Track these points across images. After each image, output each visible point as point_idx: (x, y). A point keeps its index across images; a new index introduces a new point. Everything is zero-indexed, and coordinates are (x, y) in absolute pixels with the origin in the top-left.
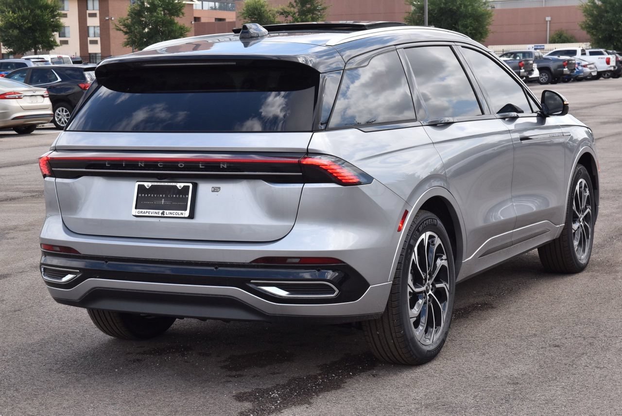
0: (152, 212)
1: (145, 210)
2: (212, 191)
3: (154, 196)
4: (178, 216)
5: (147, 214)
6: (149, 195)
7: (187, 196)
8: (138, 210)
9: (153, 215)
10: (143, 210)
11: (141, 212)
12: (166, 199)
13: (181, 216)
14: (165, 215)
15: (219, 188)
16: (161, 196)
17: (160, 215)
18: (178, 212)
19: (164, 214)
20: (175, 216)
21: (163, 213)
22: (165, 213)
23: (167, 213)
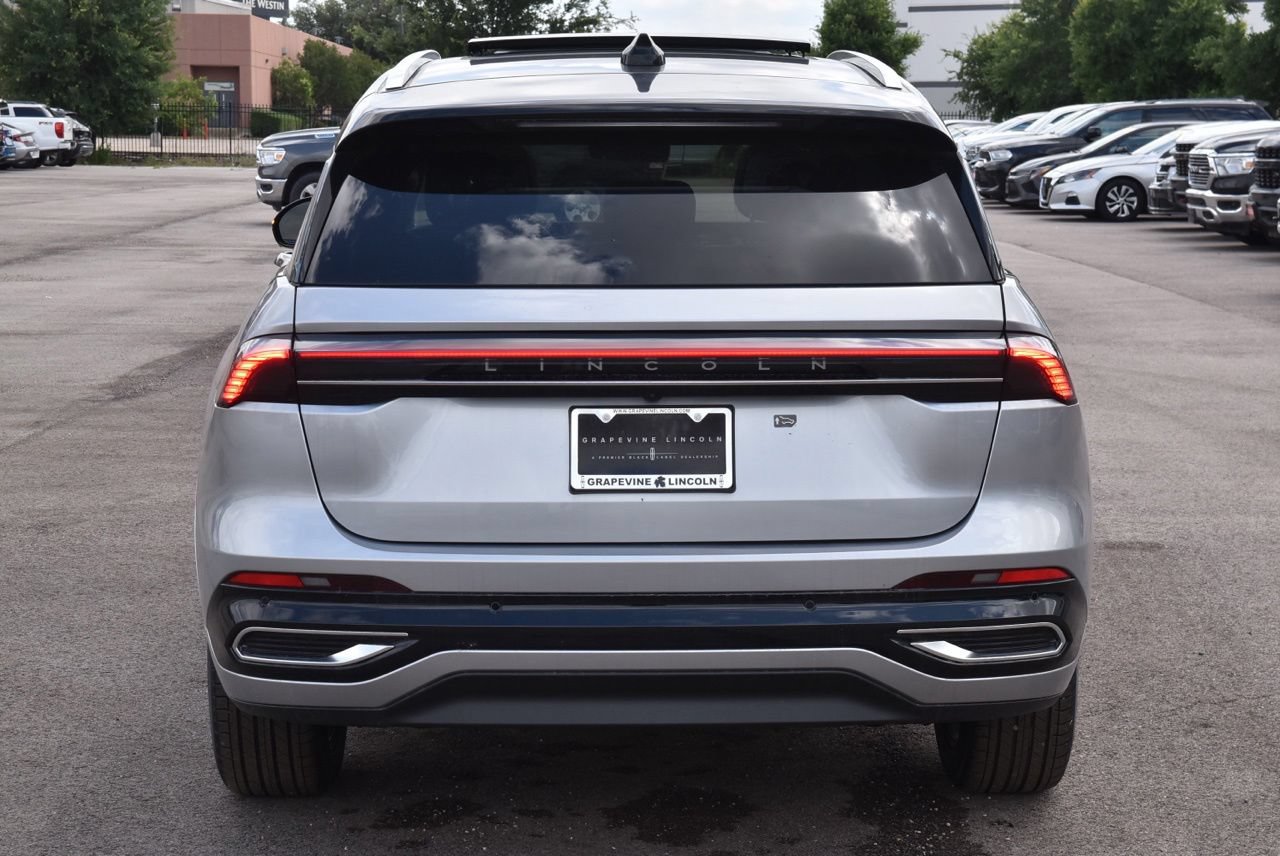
0: (629, 481)
1: (610, 477)
2: (776, 426)
3: (625, 441)
4: (702, 486)
5: (616, 486)
6: (611, 440)
7: (719, 439)
8: (587, 477)
9: (632, 487)
10: (603, 477)
11: (599, 481)
12: (659, 446)
13: (713, 486)
14: (667, 486)
15: (794, 417)
16: (645, 440)
17: (653, 486)
18: (702, 476)
19: (663, 485)
20: (695, 486)
21: (660, 482)
22: (666, 482)
23: (671, 480)
